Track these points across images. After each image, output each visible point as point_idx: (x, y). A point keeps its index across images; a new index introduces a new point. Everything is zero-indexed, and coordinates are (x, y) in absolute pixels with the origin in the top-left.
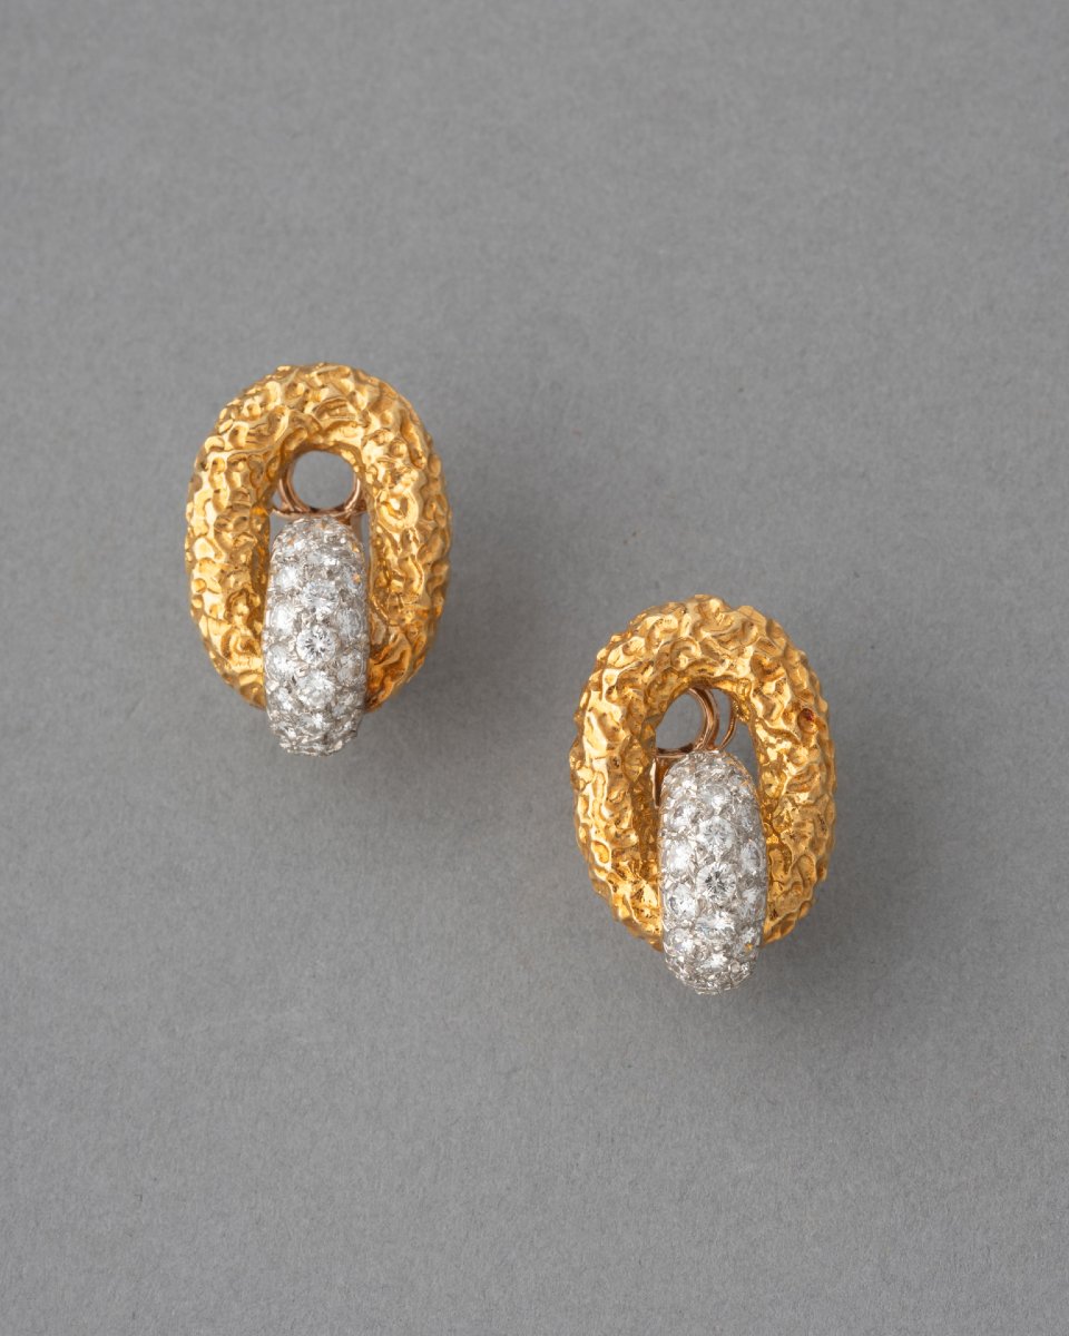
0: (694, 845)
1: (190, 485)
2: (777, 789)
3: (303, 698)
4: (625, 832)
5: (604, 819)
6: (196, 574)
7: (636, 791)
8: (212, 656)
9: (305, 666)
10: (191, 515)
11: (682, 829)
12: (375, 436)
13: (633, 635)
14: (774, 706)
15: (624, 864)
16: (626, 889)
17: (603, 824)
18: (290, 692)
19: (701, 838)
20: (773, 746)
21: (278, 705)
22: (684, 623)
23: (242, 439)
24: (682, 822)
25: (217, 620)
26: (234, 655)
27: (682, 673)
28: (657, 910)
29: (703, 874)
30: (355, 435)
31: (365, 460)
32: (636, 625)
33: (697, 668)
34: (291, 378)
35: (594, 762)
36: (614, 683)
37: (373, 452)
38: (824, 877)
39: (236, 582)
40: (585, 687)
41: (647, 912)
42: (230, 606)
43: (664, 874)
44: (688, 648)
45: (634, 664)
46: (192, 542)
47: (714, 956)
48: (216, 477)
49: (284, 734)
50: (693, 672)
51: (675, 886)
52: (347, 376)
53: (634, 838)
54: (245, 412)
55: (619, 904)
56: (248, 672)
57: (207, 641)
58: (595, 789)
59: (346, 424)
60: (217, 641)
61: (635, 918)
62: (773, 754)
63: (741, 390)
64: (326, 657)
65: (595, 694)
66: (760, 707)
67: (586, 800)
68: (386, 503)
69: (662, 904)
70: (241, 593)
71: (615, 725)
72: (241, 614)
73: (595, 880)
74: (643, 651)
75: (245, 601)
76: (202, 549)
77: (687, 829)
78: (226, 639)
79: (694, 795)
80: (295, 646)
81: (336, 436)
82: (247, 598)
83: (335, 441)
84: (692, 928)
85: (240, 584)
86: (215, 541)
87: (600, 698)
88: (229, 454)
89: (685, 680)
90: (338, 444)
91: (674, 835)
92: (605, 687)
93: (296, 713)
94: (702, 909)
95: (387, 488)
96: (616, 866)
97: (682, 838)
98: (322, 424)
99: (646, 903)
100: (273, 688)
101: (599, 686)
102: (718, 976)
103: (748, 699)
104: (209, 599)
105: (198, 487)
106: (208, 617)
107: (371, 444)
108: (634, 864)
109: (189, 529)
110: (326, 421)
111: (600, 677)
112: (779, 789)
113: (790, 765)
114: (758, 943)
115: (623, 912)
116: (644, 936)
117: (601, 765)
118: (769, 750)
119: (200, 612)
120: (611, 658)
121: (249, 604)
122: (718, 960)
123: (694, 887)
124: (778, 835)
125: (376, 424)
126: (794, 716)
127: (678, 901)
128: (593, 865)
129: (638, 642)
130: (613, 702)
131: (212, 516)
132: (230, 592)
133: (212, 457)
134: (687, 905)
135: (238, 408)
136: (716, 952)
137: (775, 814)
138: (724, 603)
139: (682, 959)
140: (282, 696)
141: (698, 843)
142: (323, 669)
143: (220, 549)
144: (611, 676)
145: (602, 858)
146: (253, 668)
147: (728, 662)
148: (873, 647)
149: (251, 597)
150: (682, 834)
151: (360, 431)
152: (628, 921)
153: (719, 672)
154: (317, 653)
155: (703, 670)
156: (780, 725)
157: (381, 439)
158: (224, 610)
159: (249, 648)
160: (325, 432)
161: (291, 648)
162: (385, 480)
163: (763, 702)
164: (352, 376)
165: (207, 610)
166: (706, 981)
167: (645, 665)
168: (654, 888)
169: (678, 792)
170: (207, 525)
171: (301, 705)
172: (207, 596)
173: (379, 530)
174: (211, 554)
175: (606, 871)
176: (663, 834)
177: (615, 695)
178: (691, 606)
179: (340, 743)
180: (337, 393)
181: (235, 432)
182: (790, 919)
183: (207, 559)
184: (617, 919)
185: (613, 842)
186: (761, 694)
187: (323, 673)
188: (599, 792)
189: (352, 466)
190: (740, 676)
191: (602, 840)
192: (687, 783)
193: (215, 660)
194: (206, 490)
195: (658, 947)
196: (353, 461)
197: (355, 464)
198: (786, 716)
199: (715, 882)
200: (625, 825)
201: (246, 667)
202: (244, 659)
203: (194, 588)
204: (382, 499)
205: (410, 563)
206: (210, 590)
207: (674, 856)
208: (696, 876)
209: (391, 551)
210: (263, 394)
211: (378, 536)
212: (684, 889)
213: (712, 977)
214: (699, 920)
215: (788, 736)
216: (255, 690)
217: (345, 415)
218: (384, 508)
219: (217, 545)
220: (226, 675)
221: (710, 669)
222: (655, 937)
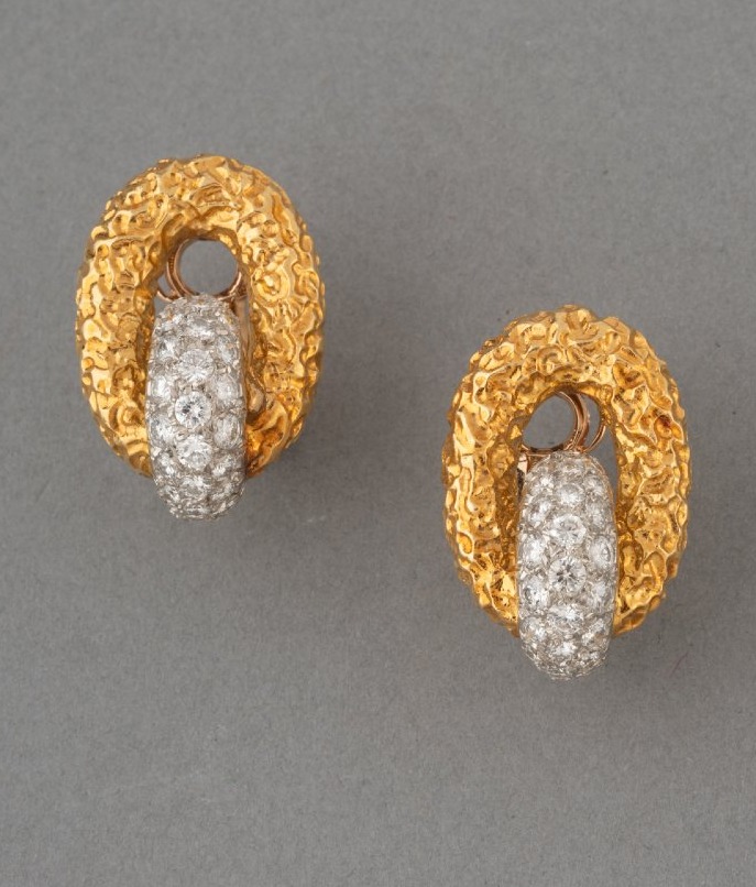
0: (547, 539)
1: (80, 272)
2: (633, 490)
3: (183, 462)
4: (488, 525)
5: (470, 513)
6: (85, 353)
7: (501, 487)
8: (103, 430)
9: (183, 430)
10: (80, 299)
11: (538, 524)
12: (249, 219)
13: (504, 340)
14: (634, 412)
15: (485, 555)
16: (487, 578)
17: (468, 517)
18: (171, 456)
19: (554, 533)
20: (631, 449)
21: (162, 470)
22: (552, 331)
23: (125, 227)
24: (537, 519)
25: (105, 395)
26: (122, 427)
27: (548, 378)
28: (514, 599)
29: (556, 567)
30: (231, 219)
31: (240, 242)
32: (509, 331)
33: (562, 374)
34: (170, 169)
35: (462, 458)
36: (483, 386)
37: (248, 234)
38: (675, 574)
39: (122, 359)
40: (457, 388)
41: (505, 601)
42: (116, 381)
43: (520, 566)
44: (555, 355)
45: (503, 368)
46: (81, 324)
47: (565, 644)
48: (102, 263)
49: (169, 498)
50: (559, 377)
51: (529, 577)
52: (222, 164)
53: (496, 531)
54: (128, 201)
55: (481, 592)
56: (136, 442)
57: (98, 414)
58: (462, 485)
59: (221, 209)
60: (105, 414)
61: (494, 605)
62: (630, 457)
63: (606, 172)
64: (202, 422)
65: (466, 395)
66: (620, 412)
67: (454, 493)
68: (261, 281)
69: (518, 593)
70: (126, 369)
71: (483, 425)
72: (127, 388)
73: (460, 569)
74: (512, 356)
75: (130, 376)
76: (89, 331)
77: (542, 524)
78: (114, 412)
79: (550, 492)
80: (174, 413)
81: (213, 221)
82: (133, 373)
83: (213, 226)
84: (544, 617)
85: (126, 360)
86: (101, 322)
87: (470, 399)
88: (113, 241)
89: (552, 385)
90: (216, 229)
91: (530, 529)
92: (476, 389)
93: (179, 476)
94: (553, 601)
95: (261, 267)
96: (478, 556)
97: (537, 533)
98: (199, 210)
99: (505, 592)
100: (155, 454)
101: (470, 388)
102: (569, 663)
103: (610, 405)
104: (97, 375)
105: (85, 273)
106: (96, 392)
107: (245, 226)
108: (495, 557)
109: (78, 313)
110: (204, 207)
111: (472, 378)
112: (635, 489)
113: (645, 468)
114: (607, 633)
115: (483, 600)
116: (504, 623)
117: (468, 462)
118: (627, 453)
119: (90, 389)
120: (483, 362)
121: (135, 379)
122: (568, 648)
123: (546, 578)
124: (632, 533)
125: (250, 208)
126: (651, 421)
127: (532, 592)
128: (457, 555)
129: (508, 347)
130: (482, 403)
131: (98, 298)
132: (117, 368)
133: (100, 243)
134: (540, 596)
135: (122, 198)
136: (567, 641)
137: (631, 513)
138: (592, 313)
139: (535, 646)
140: (165, 461)
141: (552, 537)
142: (200, 433)
143: (105, 328)
144: (482, 377)
145: (466, 550)
146: (139, 438)
147: (591, 369)
148: (734, 413)
149: (136, 372)
150: (538, 529)
151: (235, 214)
152: (489, 607)
153: (582, 378)
154: (195, 418)
155: (569, 376)
156: (639, 430)
157: (255, 220)
158: (110, 386)
159: (136, 420)
160: (203, 218)
161: (170, 414)
162: (259, 259)
163: (623, 408)
164: (226, 165)
165: (95, 386)
166: (558, 667)
167: (513, 369)
168: (513, 578)
169: (536, 489)
170: (94, 307)
171: (182, 469)
172: (95, 372)
173: (255, 306)
174: (98, 334)
175: (469, 562)
176: (521, 528)
177: (484, 396)
178: (561, 316)
179: (224, 506)
180: (213, 180)
181: (119, 219)
182: (640, 612)
183: (95, 339)
184: (479, 606)
185: (476, 534)
186: (622, 400)
187: (201, 437)
188: (465, 487)
189: (230, 249)
190: (602, 383)
191: (467, 532)
192: (546, 481)
193: (106, 434)
194: (93, 275)
195: (516, 634)
196: (231, 245)
197: (233, 247)
198: (644, 421)
199: (566, 575)
200: (487, 519)
201: (132, 438)
202: (130, 430)
203: (84, 365)
204: (257, 278)
205: (285, 336)
206: (97, 367)
207: (531, 549)
208: (549, 568)
209: (266, 325)
210: (145, 185)
211: (255, 311)
212: (537, 581)
213: (563, 664)
214: (552, 610)
215: (645, 440)
216: (143, 458)
217: (220, 200)
218: (259, 286)
219: (103, 326)
220: (116, 447)
221: (575, 375)
222: (513, 624)
